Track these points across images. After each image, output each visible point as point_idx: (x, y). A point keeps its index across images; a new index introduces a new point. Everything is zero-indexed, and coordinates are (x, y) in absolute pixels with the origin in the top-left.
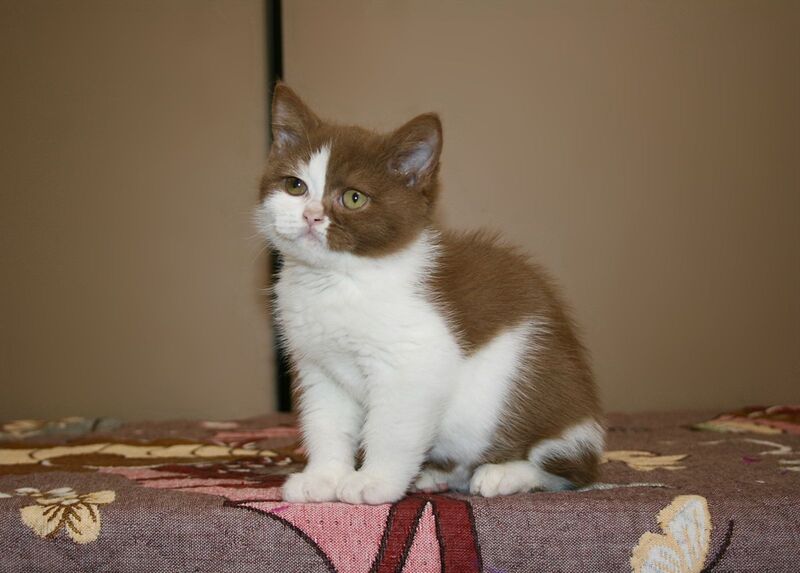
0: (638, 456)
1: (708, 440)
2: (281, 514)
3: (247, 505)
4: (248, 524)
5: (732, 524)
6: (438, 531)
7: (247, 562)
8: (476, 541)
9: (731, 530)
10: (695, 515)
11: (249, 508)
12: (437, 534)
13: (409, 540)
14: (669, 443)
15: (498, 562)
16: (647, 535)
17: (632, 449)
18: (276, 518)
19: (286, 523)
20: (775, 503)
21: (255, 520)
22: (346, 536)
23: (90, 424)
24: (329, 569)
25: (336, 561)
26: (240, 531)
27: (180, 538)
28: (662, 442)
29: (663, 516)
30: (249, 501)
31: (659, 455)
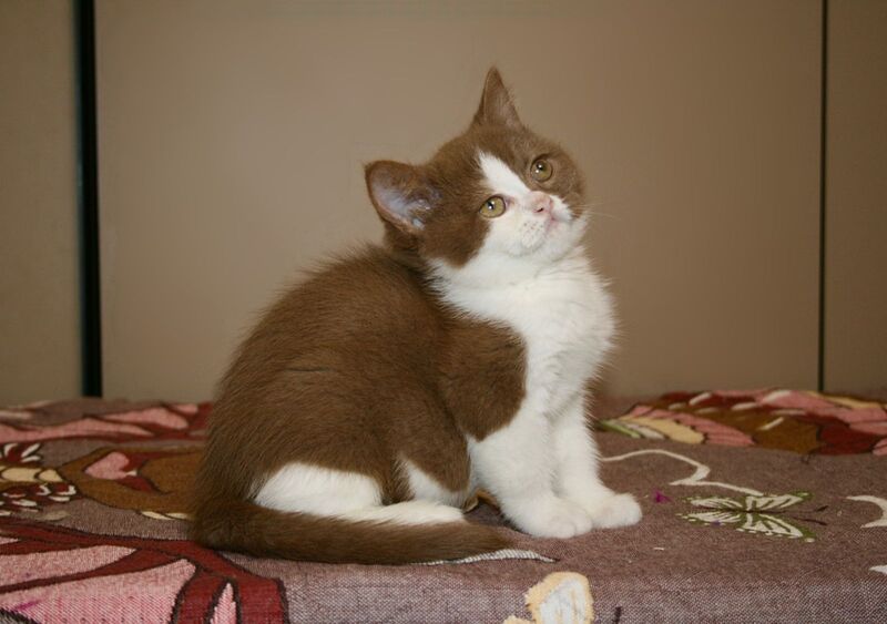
20: (673, 586)
29: (534, 595)
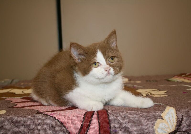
0: (154, 91)
1: (172, 85)
2: (53, 116)
3: (43, 113)
4: (43, 118)
5: (182, 116)
6: (98, 119)
7: (43, 130)
8: (109, 122)
9: (182, 118)
10: (172, 114)
11: (44, 114)
12: (98, 120)
13: (90, 122)
14: (162, 86)
15: (115, 128)
16: (158, 120)
17: (152, 88)
18: (51, 117)
19: (54, 118)
21: (46, 117)
22: (72, 121)
23: (10, 81)
24: (67, 131)
25: (69, 129)
26: (41, 121)
27: (24, 123)
28: (160, 85)
30: (44, 112)
31: (160, 90)
